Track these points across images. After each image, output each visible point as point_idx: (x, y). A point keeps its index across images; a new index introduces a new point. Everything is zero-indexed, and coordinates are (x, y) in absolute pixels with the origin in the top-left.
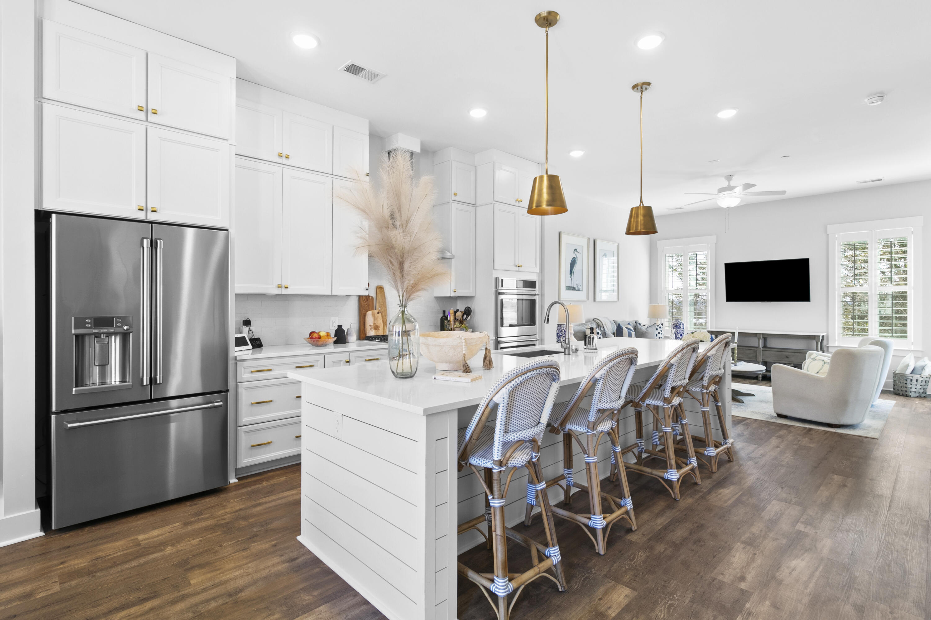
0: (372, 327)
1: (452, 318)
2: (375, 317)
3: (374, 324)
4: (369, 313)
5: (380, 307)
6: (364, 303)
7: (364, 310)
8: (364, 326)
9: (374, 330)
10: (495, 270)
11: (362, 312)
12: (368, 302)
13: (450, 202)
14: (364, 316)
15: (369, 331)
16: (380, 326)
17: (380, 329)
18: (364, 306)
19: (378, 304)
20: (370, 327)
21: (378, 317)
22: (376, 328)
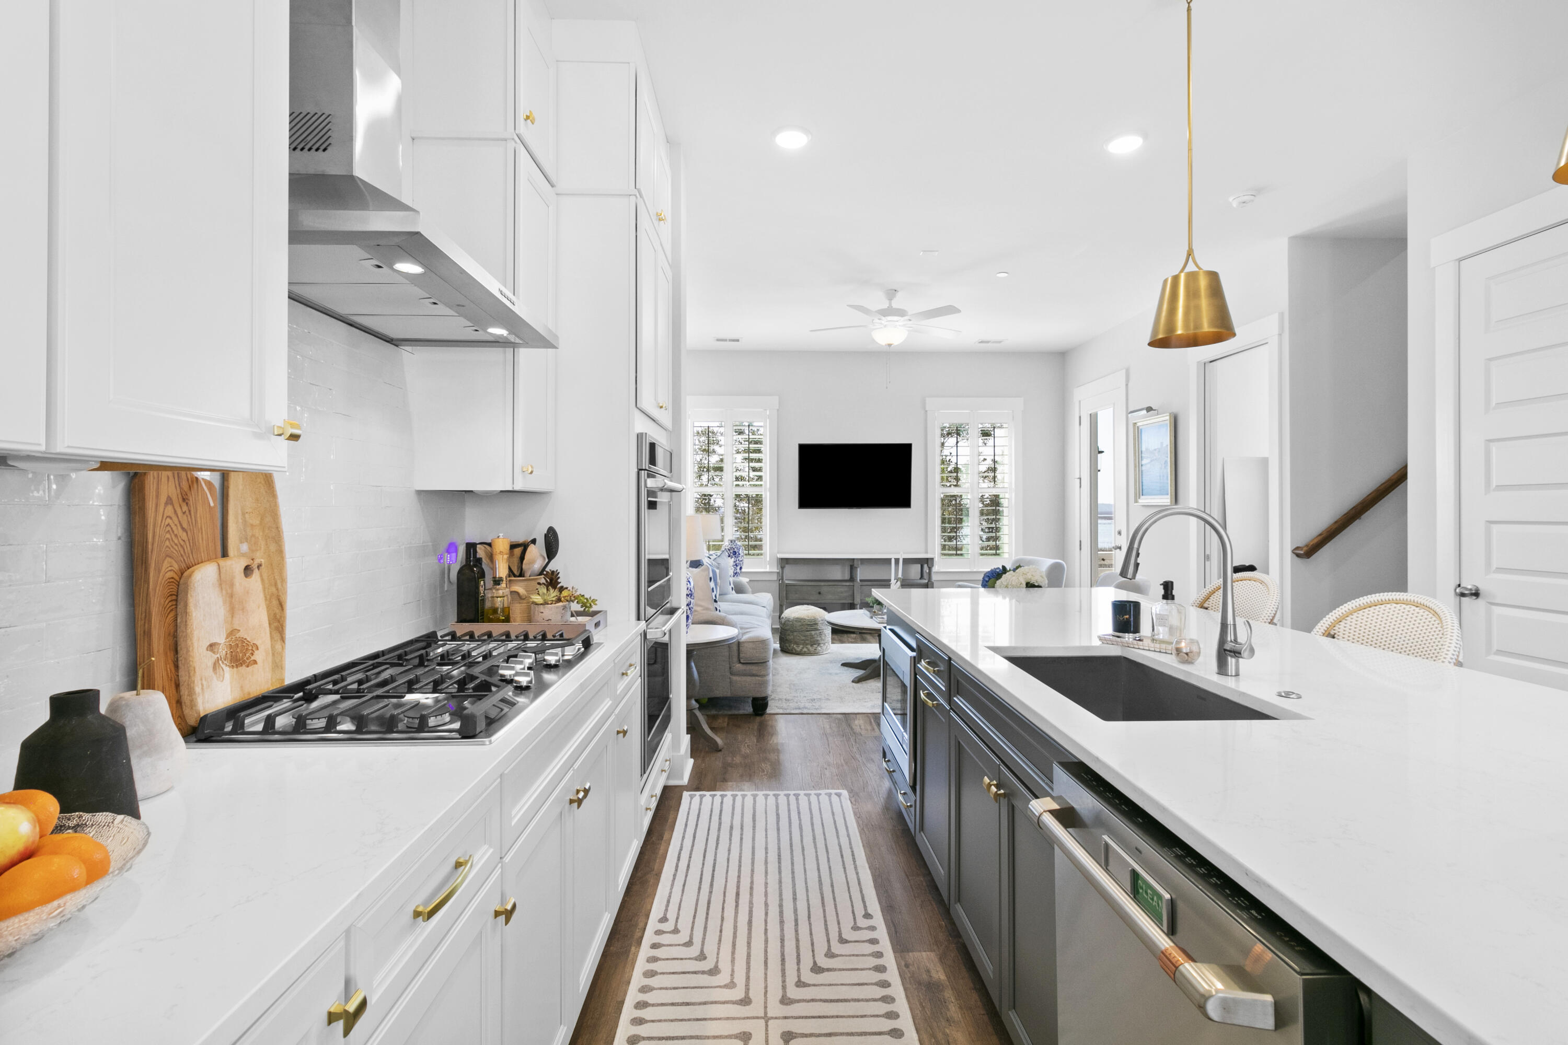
0: (222, 651)
1: (502, 569)
2: (231, 596)
3: (231, 633)
4: (205, 579)
5: (244, 539)
6: (167, 517)
7: (166, 564)
8: (171, 655)
9: (231, 669)
10: (638, 408)
11: (159, 572)
12: (190, 511)
13: (513, 139)
14: (170, 599)
15: (205, 683)
16: (258, 643)
17: (259, 656)
18: (168, 539)
19: (236, 523)
20: (211, 656)
21: (248, 593)
22: (241, 655)
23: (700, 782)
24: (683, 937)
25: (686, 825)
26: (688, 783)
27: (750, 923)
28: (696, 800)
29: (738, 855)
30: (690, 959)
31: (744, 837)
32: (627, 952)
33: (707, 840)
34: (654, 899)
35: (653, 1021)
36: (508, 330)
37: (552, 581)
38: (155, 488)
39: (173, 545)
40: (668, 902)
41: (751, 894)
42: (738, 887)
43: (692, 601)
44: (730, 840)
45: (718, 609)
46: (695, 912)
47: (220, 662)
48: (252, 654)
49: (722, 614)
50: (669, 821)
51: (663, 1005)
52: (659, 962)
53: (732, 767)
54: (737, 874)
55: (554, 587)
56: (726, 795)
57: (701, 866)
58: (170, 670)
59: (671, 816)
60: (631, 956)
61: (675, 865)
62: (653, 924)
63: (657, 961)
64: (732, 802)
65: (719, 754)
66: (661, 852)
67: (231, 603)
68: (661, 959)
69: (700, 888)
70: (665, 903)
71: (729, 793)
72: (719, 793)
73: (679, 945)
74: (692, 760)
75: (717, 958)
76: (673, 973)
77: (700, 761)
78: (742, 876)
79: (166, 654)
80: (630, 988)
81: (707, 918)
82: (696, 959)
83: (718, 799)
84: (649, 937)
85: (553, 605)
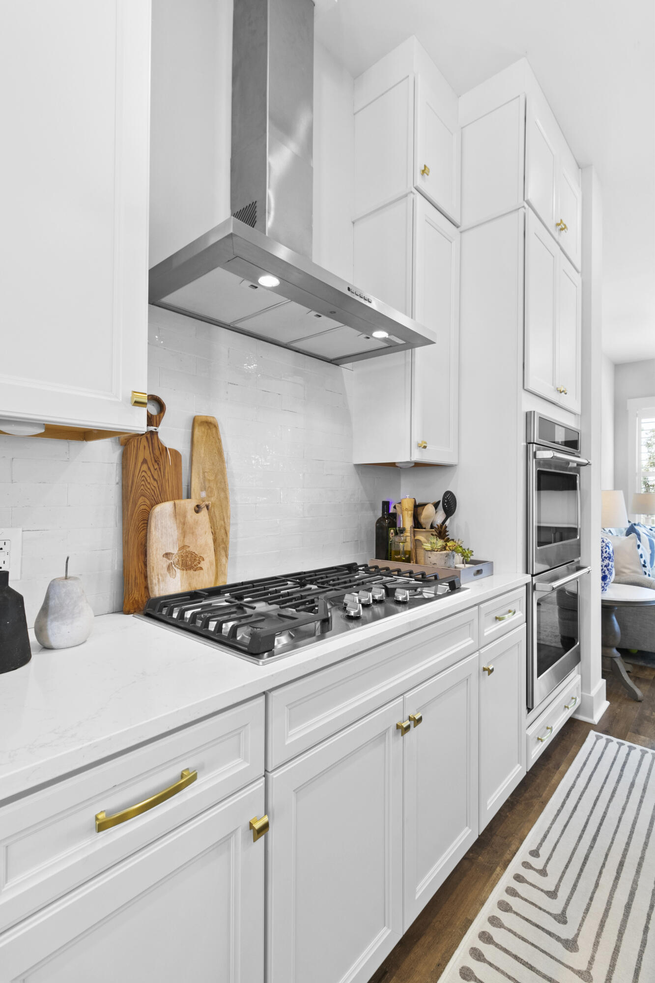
0: (175, 559)
1: (407, 522)
2: (184, 524)
3: (183, 547)
4: (163, 511)
5: (204, 488)
6: (143, 471)
7: (141, 500)
8: (141, 557)
9: (182, 571)
10: (525, 390)
11: (136, 504)
12: (160, 469)
13: (412, 192)
14: (142, 522)
15: (160, 577)
16: (204, 556)
17: (203, 564)
18: (143, 485)
19: (199, 478)
20: (166, 561)
21: (197, 522)
22: (190, 563)
23: (609, 726)
24: (549, 884)
25: (585, 764)
26: (598, 723)
27: (628, 907)
28: (602, 743)
29: (633, 818)
30: (548, 913)
31: (644, 800)
32: (492, 870)
33: (602, 787)
34: (532, 827)
35: (491, 964)
36: (388, 332)
37: (441, 532)
38: (134, 453)
39: (147, 489)
40: (545, 837)
41: (638, 872)
42: (624, 856)
43: (611, 563)
44: (628, 798)
45: (647, 573)
46: (569, 862)
47: (173, 566)
48: (199, 563)
49: (651, 578)
50: (570, 753)
51: (506, 951)
52: (517, 898)
53: (648, 721)
54: (626, 840)
55: (443, 538)
56: (635, 748)
57: (588, 814)
58: (141, 567)
59: (573, 750)
60: (494, 876)
61: (563, 800)
62: (522, 853)
63: (515, 896)
64: (639, 758)
65: (638, 705)
66: (553, 781)
67: (183, 528)
68: (519, 896)
69: (581, 837)
70: (542, 836)
71: (639, 747)
72: (627, 743)
73: (542, 890)
74: (607, 703)
75: (579, 930)
76: (527, 920)
77: (616, 705)
78: (631, 845)
79: (138, 556)
80: (482, 910)
81: (579, 875)
82: (555, 917)
83: (624, 750)
84: (515, 866)
85: (438, 552)
